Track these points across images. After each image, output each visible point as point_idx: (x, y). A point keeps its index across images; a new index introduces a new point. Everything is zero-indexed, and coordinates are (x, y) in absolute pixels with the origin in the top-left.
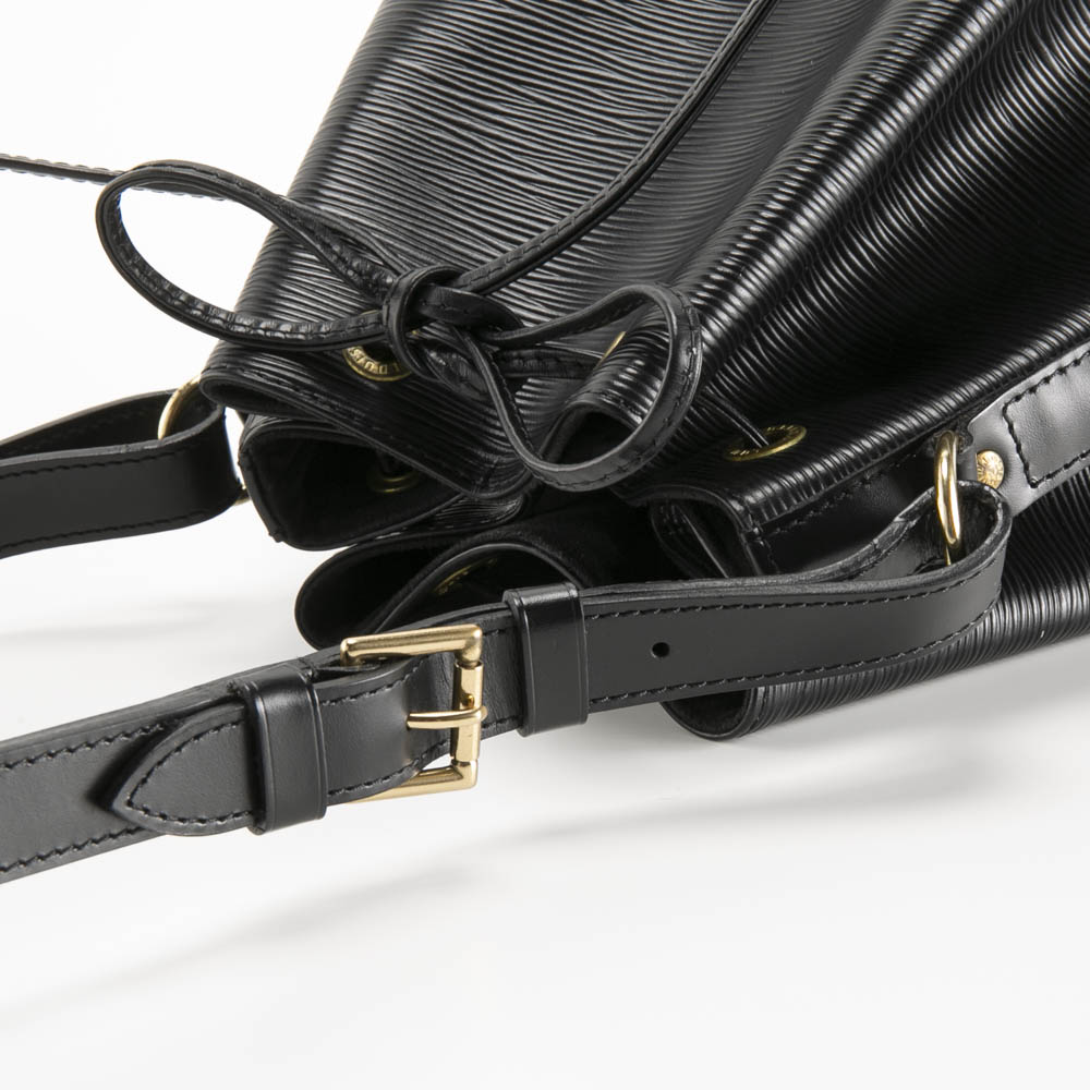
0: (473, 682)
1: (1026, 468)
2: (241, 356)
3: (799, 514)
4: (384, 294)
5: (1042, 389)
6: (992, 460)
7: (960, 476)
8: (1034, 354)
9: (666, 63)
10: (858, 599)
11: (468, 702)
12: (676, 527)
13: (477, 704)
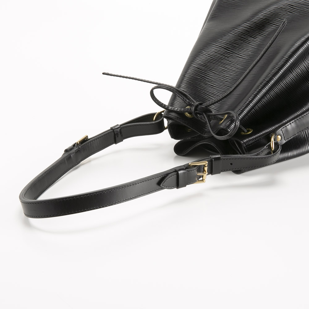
0: (206, 169)
1: (284, 138)
2: (169, 112)
3: (251, 144)
4: (192, 106)
5: (287, 127)
6: (279, 137)
7: (274, 140)
8: (286, 121)
9: (234, 68)
10: (259, 158)
11: (205, 171)
12: (232, 141)
13: (206, 172)
